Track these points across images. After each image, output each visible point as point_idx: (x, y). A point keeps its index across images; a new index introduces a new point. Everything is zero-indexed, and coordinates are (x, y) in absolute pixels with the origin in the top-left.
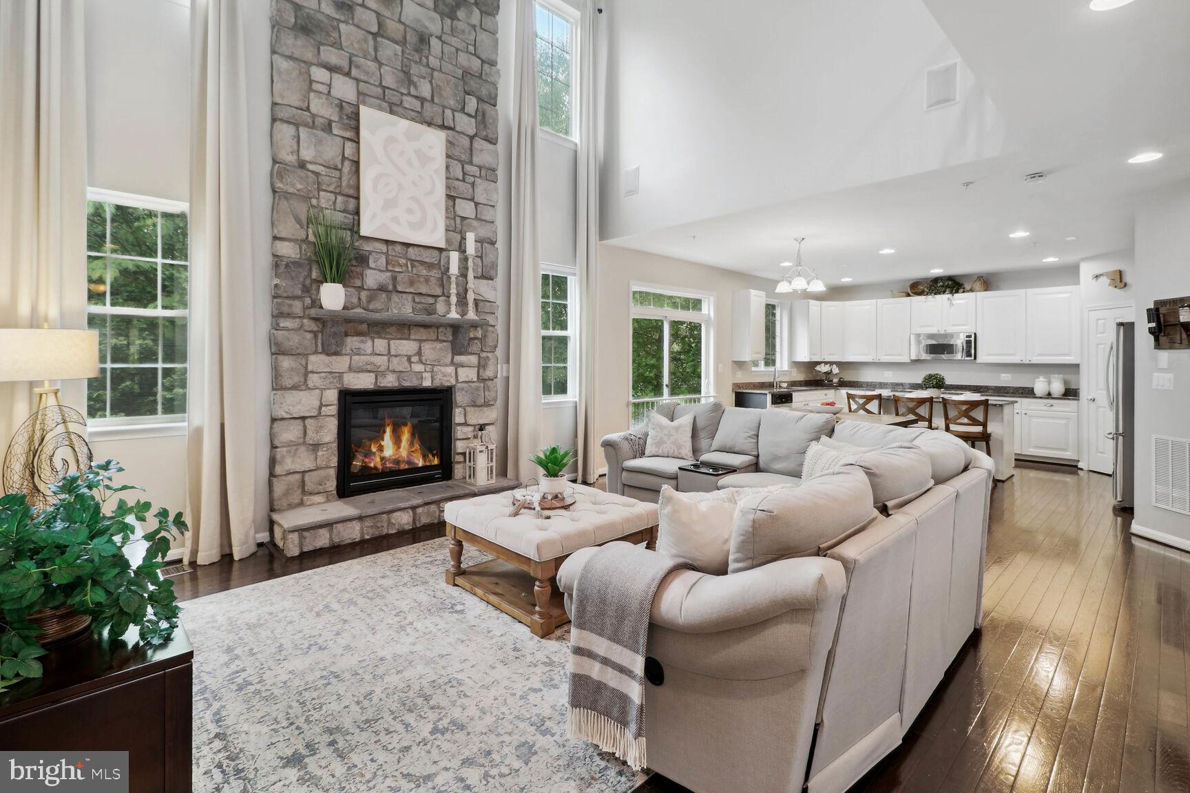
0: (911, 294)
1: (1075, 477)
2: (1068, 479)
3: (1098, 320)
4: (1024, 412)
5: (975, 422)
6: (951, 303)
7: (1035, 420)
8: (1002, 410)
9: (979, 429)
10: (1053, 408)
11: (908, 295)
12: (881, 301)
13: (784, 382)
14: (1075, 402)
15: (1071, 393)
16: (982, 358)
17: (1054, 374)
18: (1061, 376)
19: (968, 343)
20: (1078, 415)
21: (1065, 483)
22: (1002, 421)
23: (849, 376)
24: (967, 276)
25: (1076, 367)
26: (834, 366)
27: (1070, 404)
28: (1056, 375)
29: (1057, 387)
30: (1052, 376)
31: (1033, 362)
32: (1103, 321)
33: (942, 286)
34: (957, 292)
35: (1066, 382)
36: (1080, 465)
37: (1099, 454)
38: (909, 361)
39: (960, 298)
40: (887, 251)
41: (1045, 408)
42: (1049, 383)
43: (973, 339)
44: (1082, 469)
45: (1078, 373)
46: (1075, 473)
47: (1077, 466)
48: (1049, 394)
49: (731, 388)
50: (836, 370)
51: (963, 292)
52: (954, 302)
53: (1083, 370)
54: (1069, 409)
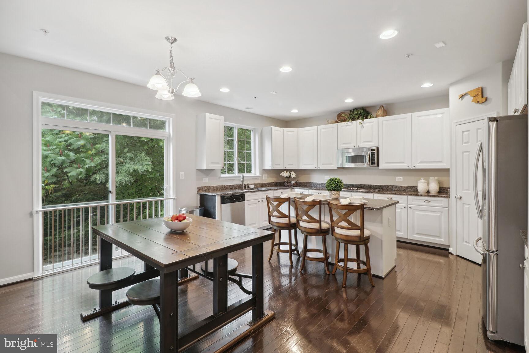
0: (338, 121)
1: (446, 259)
2: (442, 260)
3: (463, 132)
4: (409, 206)
5: (353, 226)
6: (362, 126)
7: (417, 212)
8: (382, 212)
9: (357, 233)
10: (430, 204)
11: (337, 122)
12: (320, 127)
13: (253, 184)
14: (446, 199)
15: (443, 192)
16: (382, 165)
17: (432, 176)
18: (436, 178)
19: (373, 154)
20: (449, 210)
21: (439, 263)
22: (382, 222)
23: (303, 179)
24: (373, 107)
25: (447, 171)
26: (293, 173)
27: (442, 202)
28: (433, 178)
29: (434, 187)
30: (431, 178)
31: (417, 167)
32: (467, 133)
33: (357, 114)
34: (366, 118)
35: (440, 183)
36: (451, 250)
37: (465, 243)
38: (337, 168)
39: (368, 122)
40: (286, 69)
41: (424, 203)
42: (428, 184)
43: (376, 151)
44: (451, 254)
45: (448, 175)
46: (447, 256)
47: (448, 250)
48: (428, 192)
49: (195, 191)
50: (293, 175)
51: (370, 118)
52: (364, 125)
53: (452, 173)
54: (442, 205)
